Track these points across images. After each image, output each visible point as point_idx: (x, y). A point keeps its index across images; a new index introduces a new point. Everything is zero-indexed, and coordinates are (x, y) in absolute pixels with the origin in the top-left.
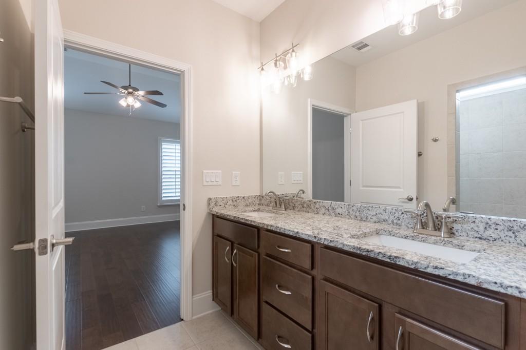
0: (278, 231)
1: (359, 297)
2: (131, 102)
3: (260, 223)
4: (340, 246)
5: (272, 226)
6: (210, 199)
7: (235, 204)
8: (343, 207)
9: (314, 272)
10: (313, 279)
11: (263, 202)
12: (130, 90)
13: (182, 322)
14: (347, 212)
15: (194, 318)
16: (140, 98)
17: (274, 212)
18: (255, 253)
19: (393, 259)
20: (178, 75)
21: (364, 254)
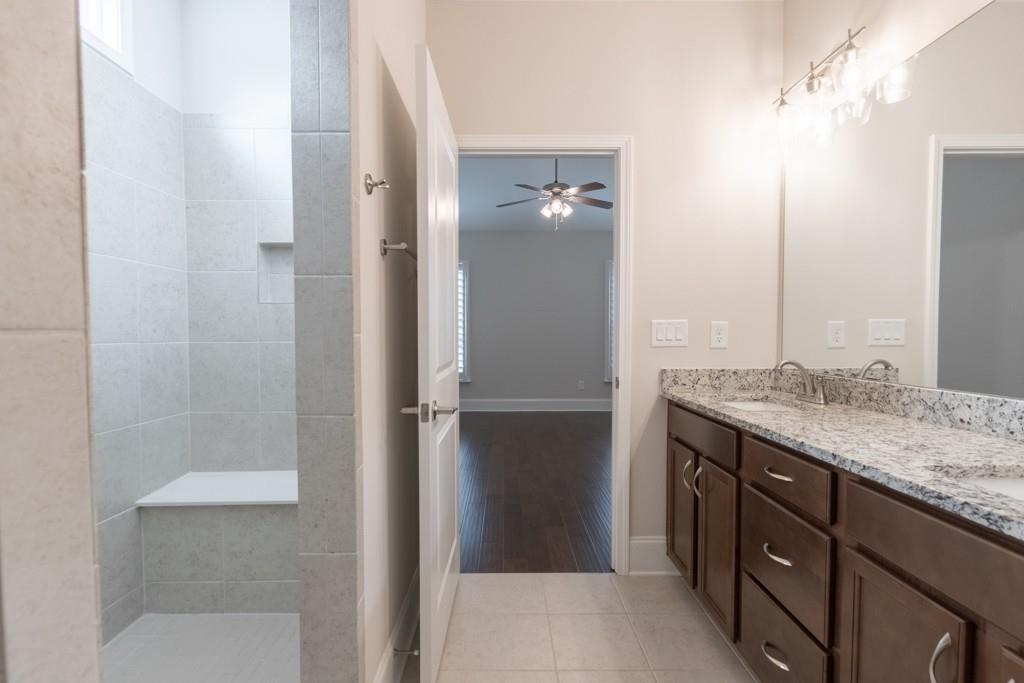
0: (769, 437)
1: (924, 597)
2: (556, 209)
3: (739, 421)
4: (882, 480)
5: (758, 427)
6: (664, 371)
7: (717, 383)
8: (974, 405)
9: (839, 531)
10: (835, 543)
11: (781, 383)
12: (556, 190)
13: (612, 574)
14: (985, 417)
15: (631, 573)
16: (571, 199)
17: (796, 406)
18: (733, 478)
19: (996, 521)
20: (611, 157)
21: (932, 502)
